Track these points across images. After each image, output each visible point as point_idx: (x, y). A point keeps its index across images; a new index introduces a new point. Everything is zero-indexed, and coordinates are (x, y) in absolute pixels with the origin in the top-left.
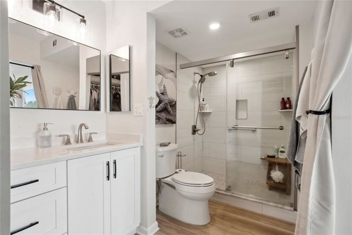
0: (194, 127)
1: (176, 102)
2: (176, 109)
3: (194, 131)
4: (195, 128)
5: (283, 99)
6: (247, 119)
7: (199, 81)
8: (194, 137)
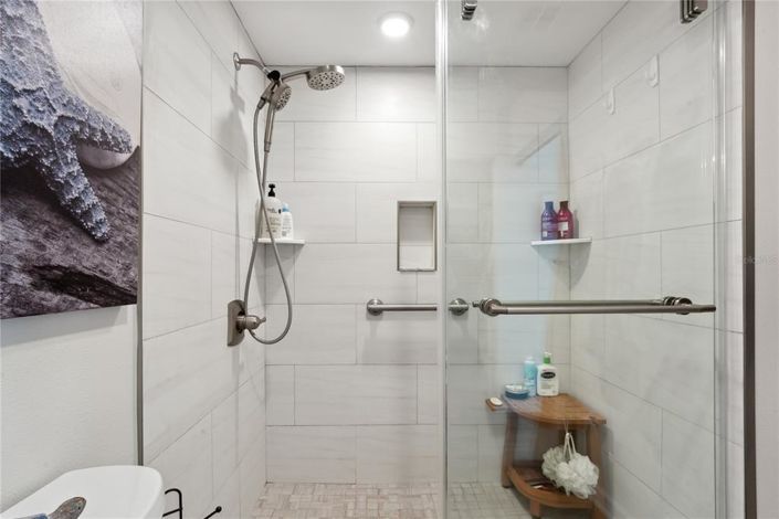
0: (239, 308)
1: (138, 150)
2: (137, 205)
3: (240, 325)
4: (243, 313)
5: (550, 205)
6: (436, 269)
7: (263, 100)
8: (236, 356)
